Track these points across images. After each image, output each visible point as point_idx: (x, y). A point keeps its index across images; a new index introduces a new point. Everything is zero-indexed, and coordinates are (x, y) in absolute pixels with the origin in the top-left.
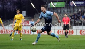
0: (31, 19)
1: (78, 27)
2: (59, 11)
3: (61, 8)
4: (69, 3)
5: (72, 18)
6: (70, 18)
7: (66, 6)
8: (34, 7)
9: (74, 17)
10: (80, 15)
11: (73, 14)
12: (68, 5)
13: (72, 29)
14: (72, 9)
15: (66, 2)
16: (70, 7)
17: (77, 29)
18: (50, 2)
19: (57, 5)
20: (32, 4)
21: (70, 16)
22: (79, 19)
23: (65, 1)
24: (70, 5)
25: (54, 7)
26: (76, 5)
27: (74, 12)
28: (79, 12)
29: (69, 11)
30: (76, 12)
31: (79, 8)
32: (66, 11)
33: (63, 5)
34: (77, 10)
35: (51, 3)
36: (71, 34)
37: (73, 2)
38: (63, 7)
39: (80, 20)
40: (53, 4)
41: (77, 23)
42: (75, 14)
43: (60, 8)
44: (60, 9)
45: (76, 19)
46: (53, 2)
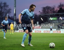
2: (54, 22)
4: (59, 18)
7: (57, 19)
8: (42, 20)
9: (61, 25)
14: (60, 21)
18: (50, 18)
20: (41, 18)
23: (57, 17)
25: (52, 20)
26: (62, 19)
27: (61, 22)
32: (57, 22)
43: (55, 20)
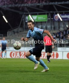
0: (2, 37)
1: (65, 48)
3: (42, 23)
4: (52, 15)
5: (57, 37)
6: (55, 37)
7: (48, 20)
8: (7, 22)
9: (60, 36)
10: (67, 33)
11: (58, 31)
12: (51, 20)
13: (57, 51)
14: (57, 24)
15: (49, 15)
16: (54, 22)
17: (63, 52)
18: (28, 15)
19: (37, 19)
20: (4, 17)
21: (54, 34)
22: (65, 38)
24: (54, 19)
26: (62, 18)
27: (59, 28)
28: (66, 29)
29: (53, 27)
30: (62, 29)
31: (66, 23)
32: (49, 27)
33: (45, 19)
34: (63, 26)
35: (30, 16)
36: (55, 58)
37: (58, 14)
38: (46, 22)
39: (67, 39)
40: (32, 17)
41: (64, 43)
42: (61, 32)
44: (41, 25)
45: (62, 38)
46: (32, 15)
